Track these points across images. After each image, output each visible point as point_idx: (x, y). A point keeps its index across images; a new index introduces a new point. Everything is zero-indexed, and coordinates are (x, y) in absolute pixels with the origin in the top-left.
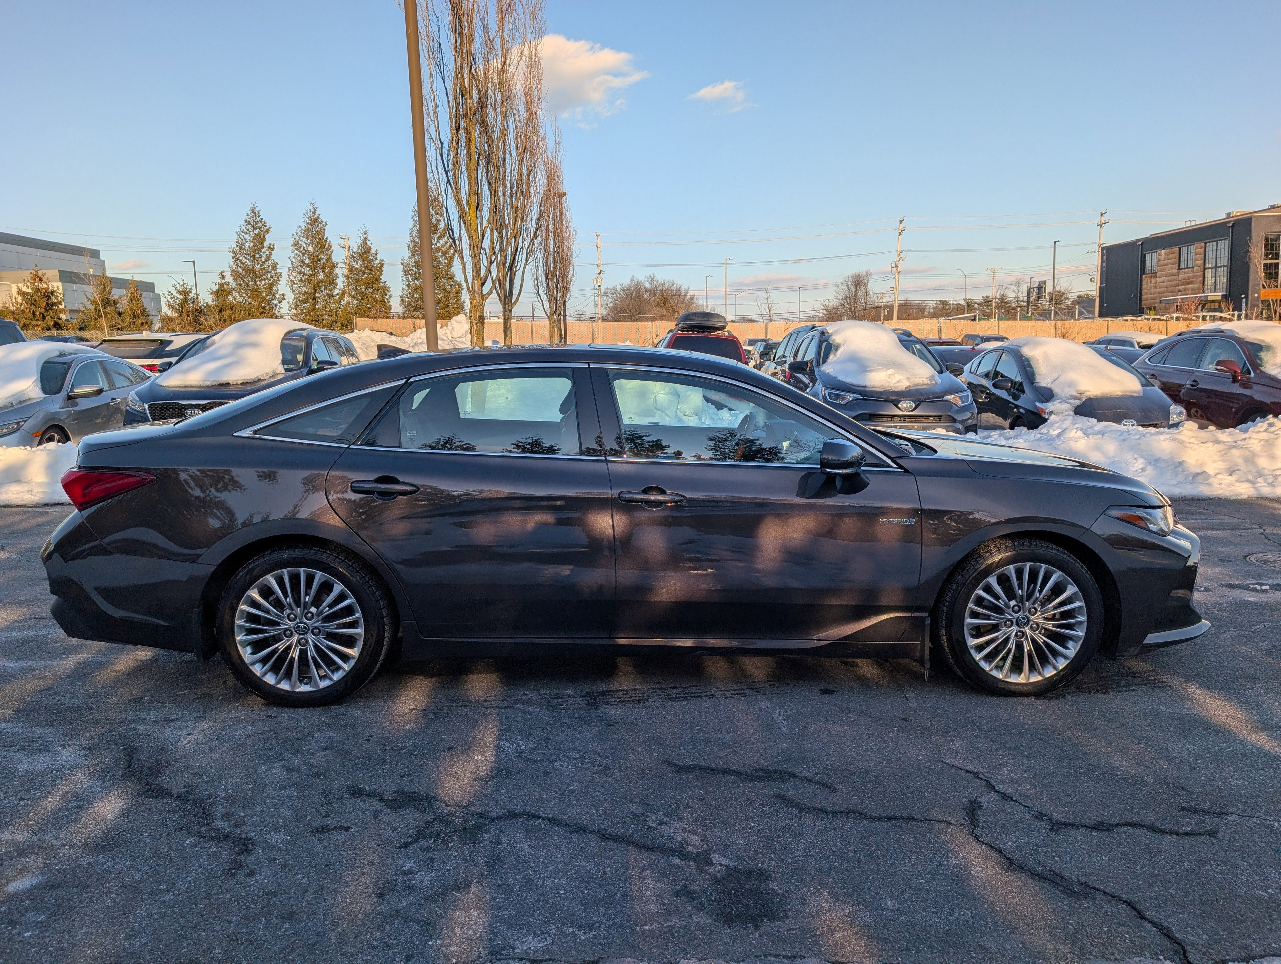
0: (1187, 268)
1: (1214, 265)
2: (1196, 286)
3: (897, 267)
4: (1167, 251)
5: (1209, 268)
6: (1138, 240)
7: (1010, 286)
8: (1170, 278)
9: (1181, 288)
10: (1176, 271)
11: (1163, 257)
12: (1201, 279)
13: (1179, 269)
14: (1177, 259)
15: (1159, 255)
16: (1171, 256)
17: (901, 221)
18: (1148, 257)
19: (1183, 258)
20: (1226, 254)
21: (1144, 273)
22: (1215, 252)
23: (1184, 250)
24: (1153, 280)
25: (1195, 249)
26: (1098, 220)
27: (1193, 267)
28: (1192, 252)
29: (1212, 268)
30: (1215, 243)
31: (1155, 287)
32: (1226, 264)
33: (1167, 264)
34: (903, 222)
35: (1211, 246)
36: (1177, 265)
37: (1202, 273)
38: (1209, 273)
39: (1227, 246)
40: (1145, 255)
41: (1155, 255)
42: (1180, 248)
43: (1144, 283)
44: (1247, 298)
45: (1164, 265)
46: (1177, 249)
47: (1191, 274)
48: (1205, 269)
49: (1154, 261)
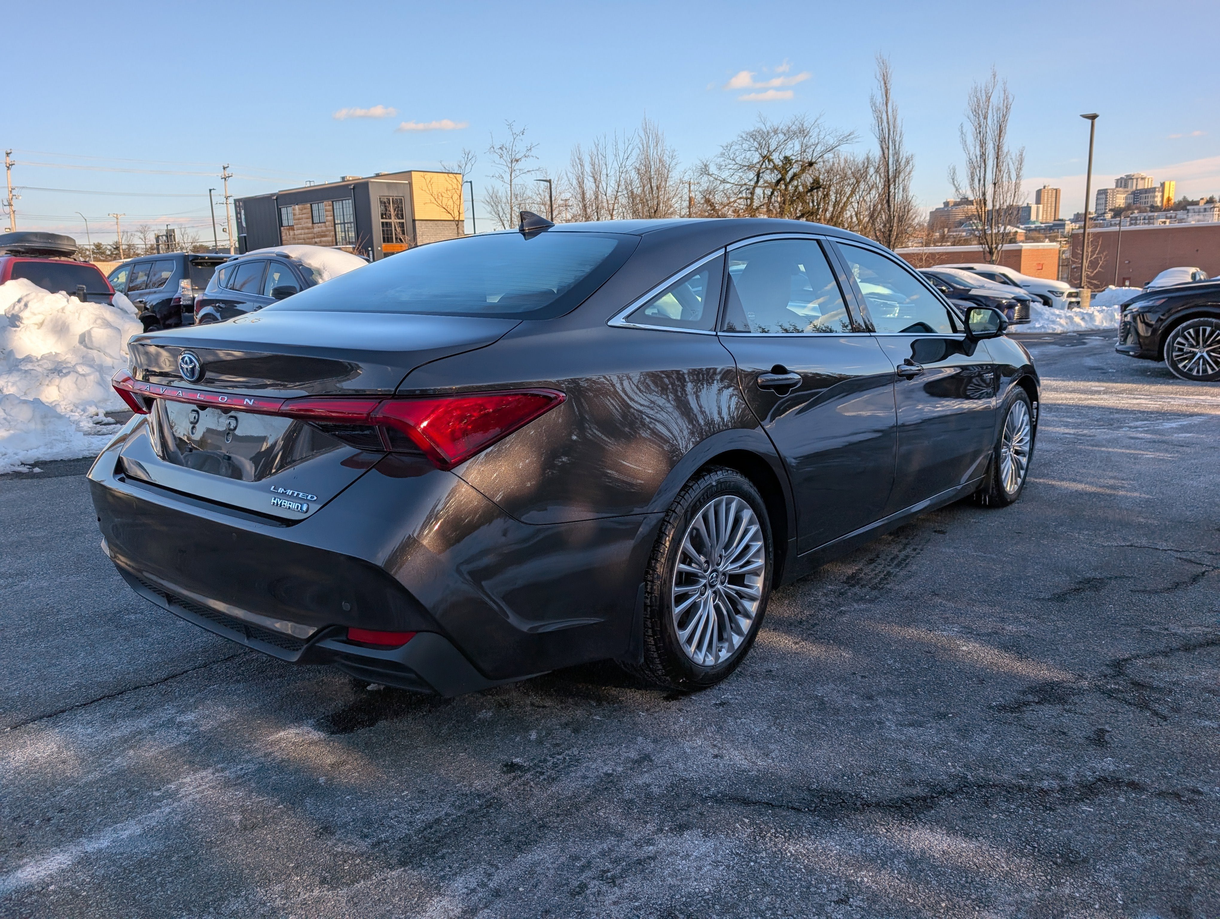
0: (320, 223)
1: (342, 222)
2: (330, 239)
3: (10, 205)
4: (300, 206)
5: (338, 224)
6: (273, 195)
7: (136, 233)
8: (306, 231)
9: (317, 240)
10: (310, 225)
11: (297, 212)
12: (333, 233)
13: (313, 223)
14: (310, 214)
15: (294, 210)
16: (304, 211)
17: (8, 154)
18: (284, 210)
19: (315, 213)
20: (351, 212)
21: (282, 226)
22: (341, 210)
23: (315, 207)
24: (292, 233)
25: (325, 205)
26: (221, 173)
27: (325, 223)
28: (323, 208)
29: (341, 224)
30: (341, 202)
31: (294, 238)
32: (352, 221)
33: (302, 219)
34: (11, 155)
35: (338, 205)
36: (311, 220)
37: (333, 228)
38: (339, 228)
39: (351, 205)
40: (280, 209)
41: (290, 209)
42: (311, 205)
43: (283, 234)
44: (373, 250)
45: (299, 219)
46: (309, 205)
47: (324, 229)
48: (335, 224)
49: (291, 216)
